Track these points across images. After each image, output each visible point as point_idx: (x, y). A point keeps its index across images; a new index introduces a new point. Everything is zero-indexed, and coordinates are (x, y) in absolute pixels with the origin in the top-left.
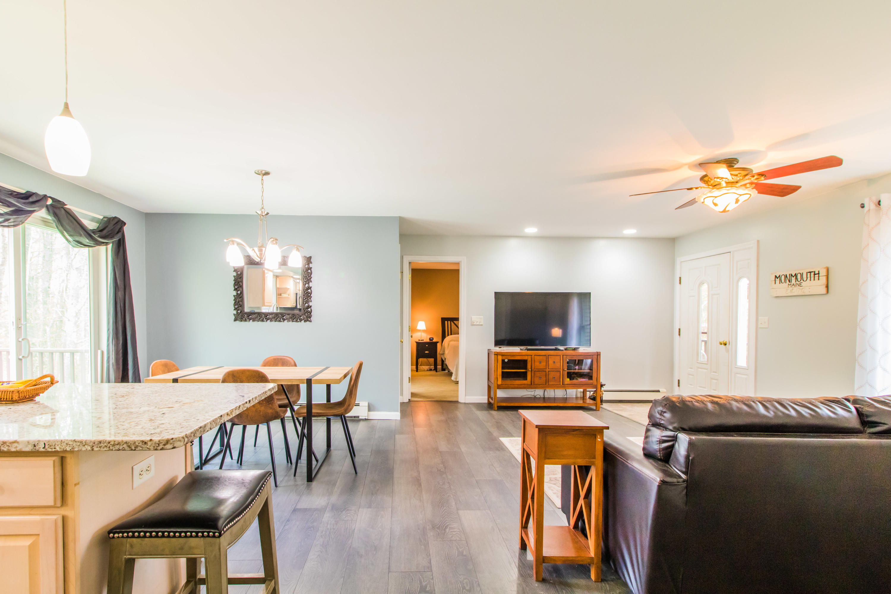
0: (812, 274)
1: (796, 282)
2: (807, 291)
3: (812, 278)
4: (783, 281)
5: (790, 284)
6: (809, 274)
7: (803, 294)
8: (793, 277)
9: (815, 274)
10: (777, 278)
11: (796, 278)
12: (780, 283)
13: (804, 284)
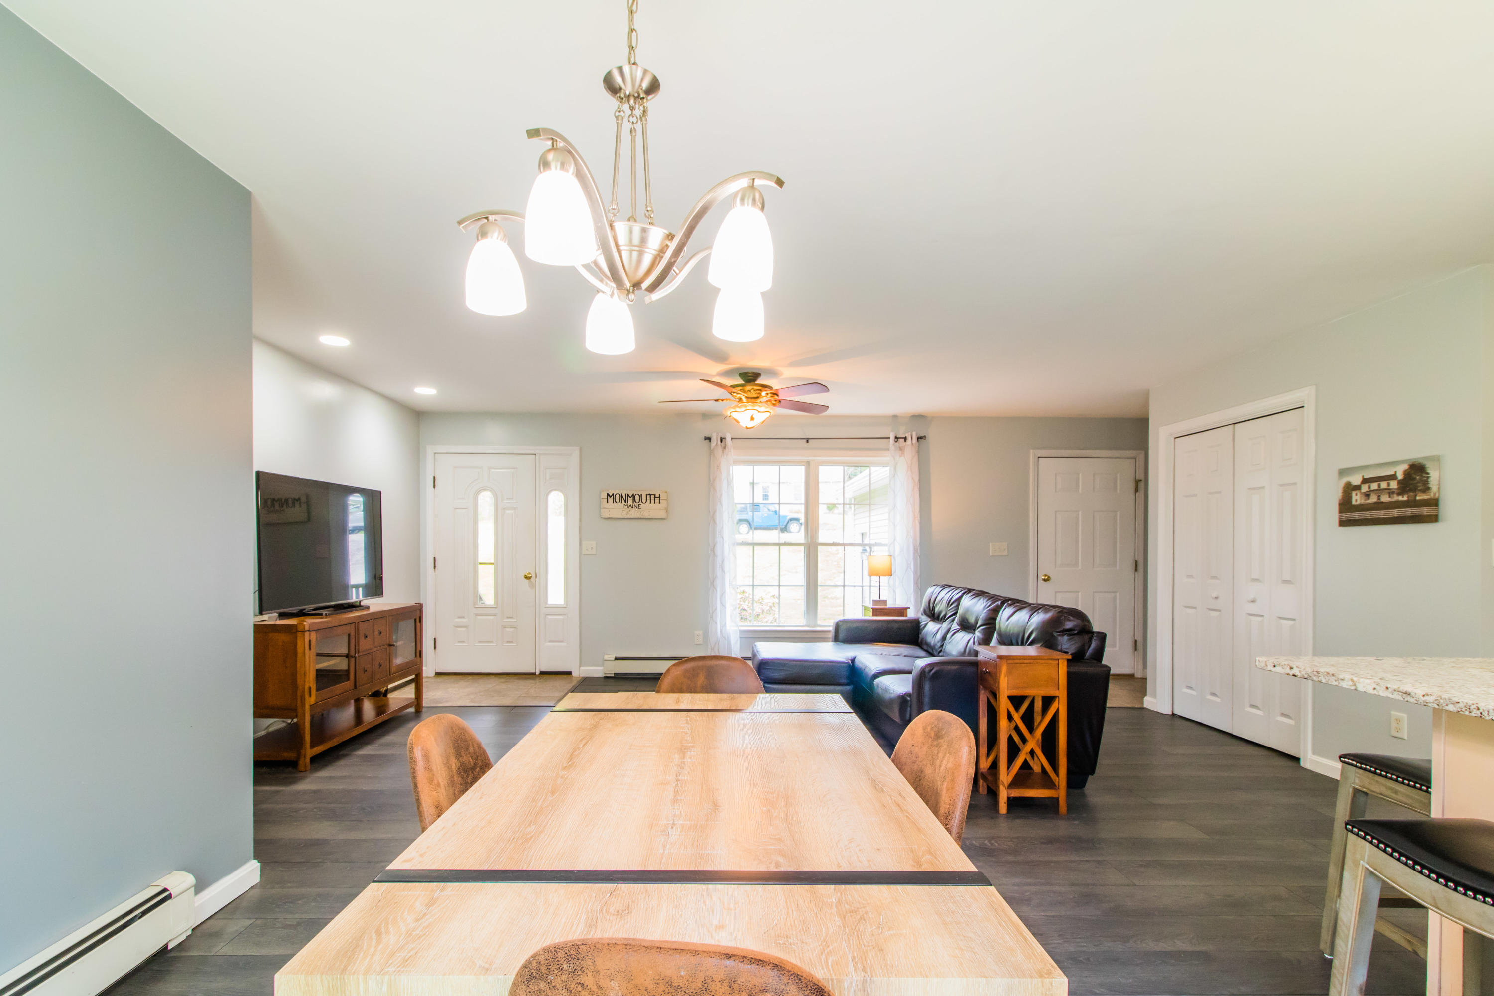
0: (653, 497)
1: (633, 503)
2: (646, 515)
3: (653, 501)
4: (617, 501)
5: (626, 504)
6: (648, 496)
7: (642, 517)
8: (630, 497)
9: (655, 497)
10: (610, 497)
11: (634, 500)
12: (613, 503)
13: (642, 506)
